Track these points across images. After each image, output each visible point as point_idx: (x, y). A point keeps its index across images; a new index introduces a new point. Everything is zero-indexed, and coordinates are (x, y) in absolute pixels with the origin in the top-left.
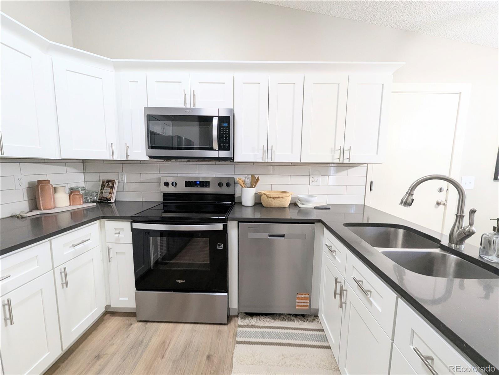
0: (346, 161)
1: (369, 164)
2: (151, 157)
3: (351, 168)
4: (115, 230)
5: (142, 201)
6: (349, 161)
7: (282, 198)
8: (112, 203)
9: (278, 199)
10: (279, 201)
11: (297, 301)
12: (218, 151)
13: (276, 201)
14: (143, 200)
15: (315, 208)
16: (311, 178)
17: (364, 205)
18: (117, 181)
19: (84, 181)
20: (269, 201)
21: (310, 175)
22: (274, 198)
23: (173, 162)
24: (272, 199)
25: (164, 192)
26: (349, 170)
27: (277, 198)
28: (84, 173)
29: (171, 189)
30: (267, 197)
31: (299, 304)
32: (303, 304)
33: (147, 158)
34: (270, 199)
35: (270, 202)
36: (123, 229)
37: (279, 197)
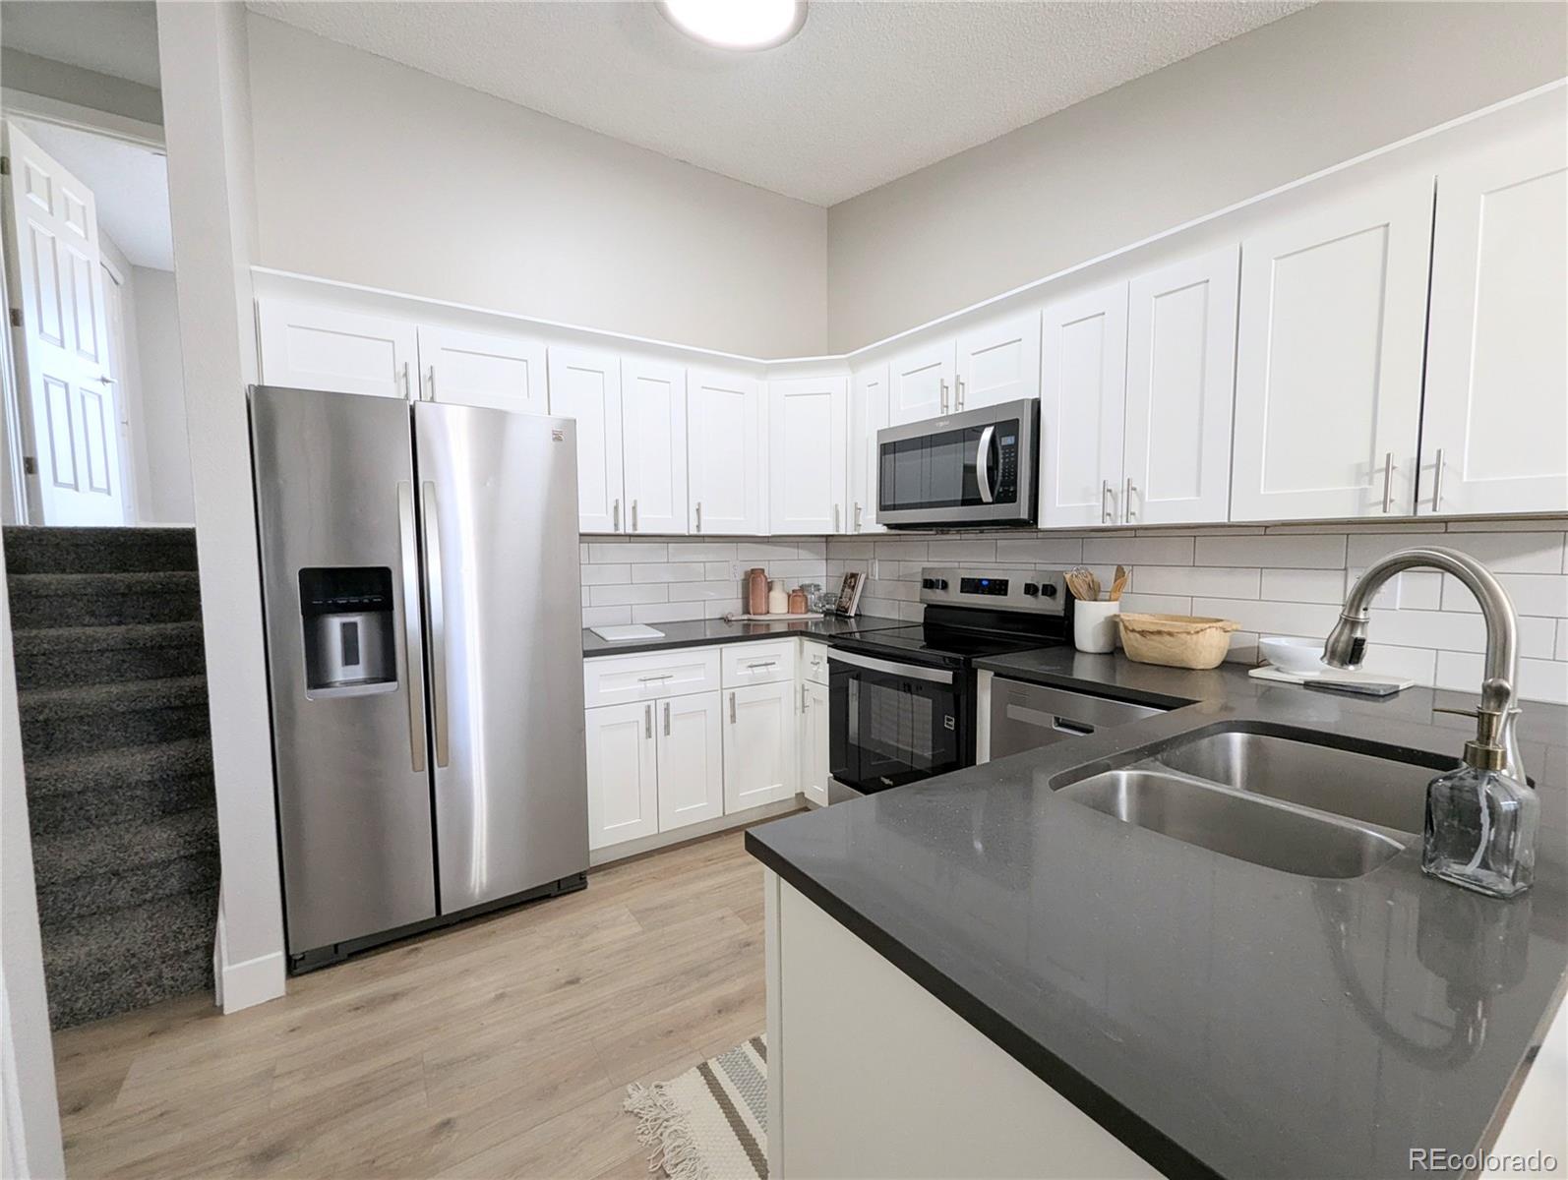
2: (890, 526)
5: (897, 618)
6: (1434, 510)
7: (1170, 634)
8: (850, 617)
9: (1156, 638)
10: (1162, 643)
13: (1150, 643)
14: (900, 619)
15: (1307, 685)
18: (863, 576)
19: (825, 574)
20: (1136, 641)
21: (1346, 569)
22: (1143, 633)
23: (953, 536)
24: (1138, 635)
25: (931, 603)
27: (1152, 633)
28: (827, 560)
29: (938, 596)
33: (883, 530)
37: (1159, 633)
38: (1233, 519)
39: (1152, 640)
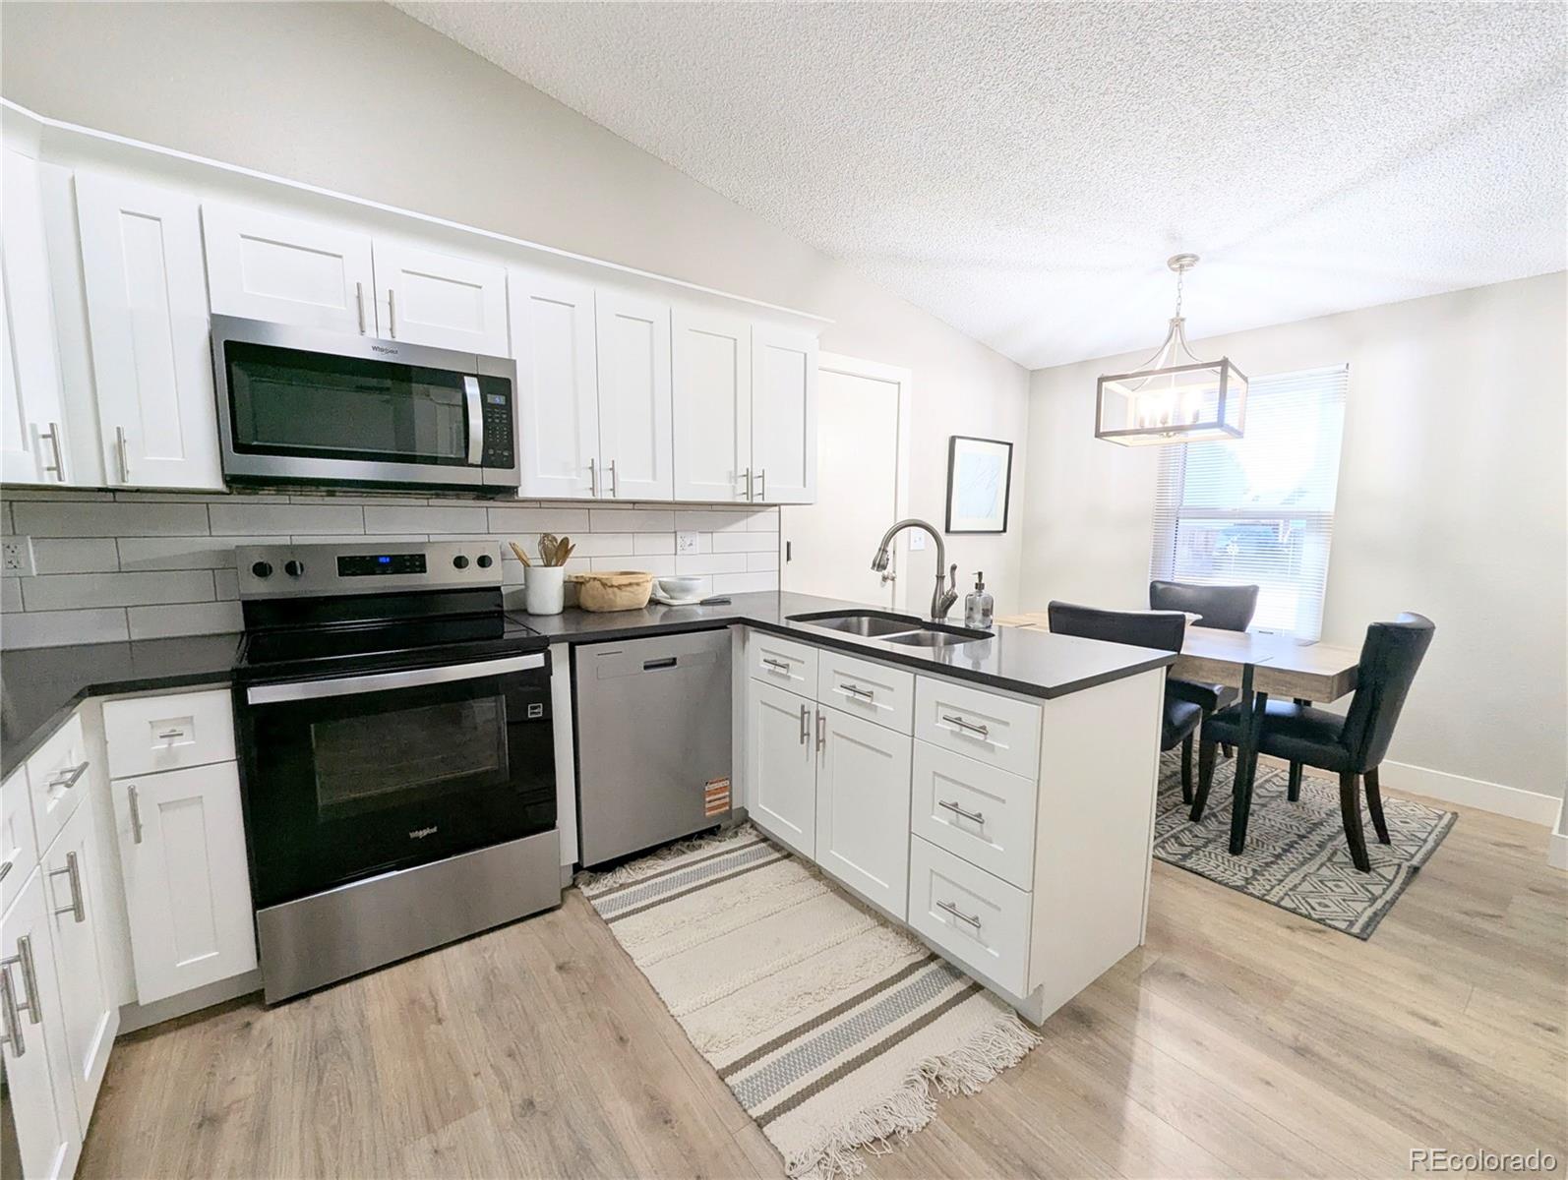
0: (758, 500)
1: (782, 507)
3: (751, 515)
4: (152, 727)
5: (127, 638)
6: (763, 499)
7: (638, 584)
9: (628, 589)
10: (632, 592)
11: (707, 799)
12: (480, 469)
13: (624, 593)
14: (134, 638)
15: (702, 603)
16: (679, 540)
17: (779, 591)
20: (608, 594)
21: (675, 532)
22: (619, 587)
24: (616, 589)
26: (749, 519)
30: (604, 585)
31: (713, 804)
32: (717, 803)
33: (219, 485)
34: (610, 590)
35: (611, 596)
36: (192, 718)
37: (630, 584)
38: (677, 499)
39: (626, 591)
